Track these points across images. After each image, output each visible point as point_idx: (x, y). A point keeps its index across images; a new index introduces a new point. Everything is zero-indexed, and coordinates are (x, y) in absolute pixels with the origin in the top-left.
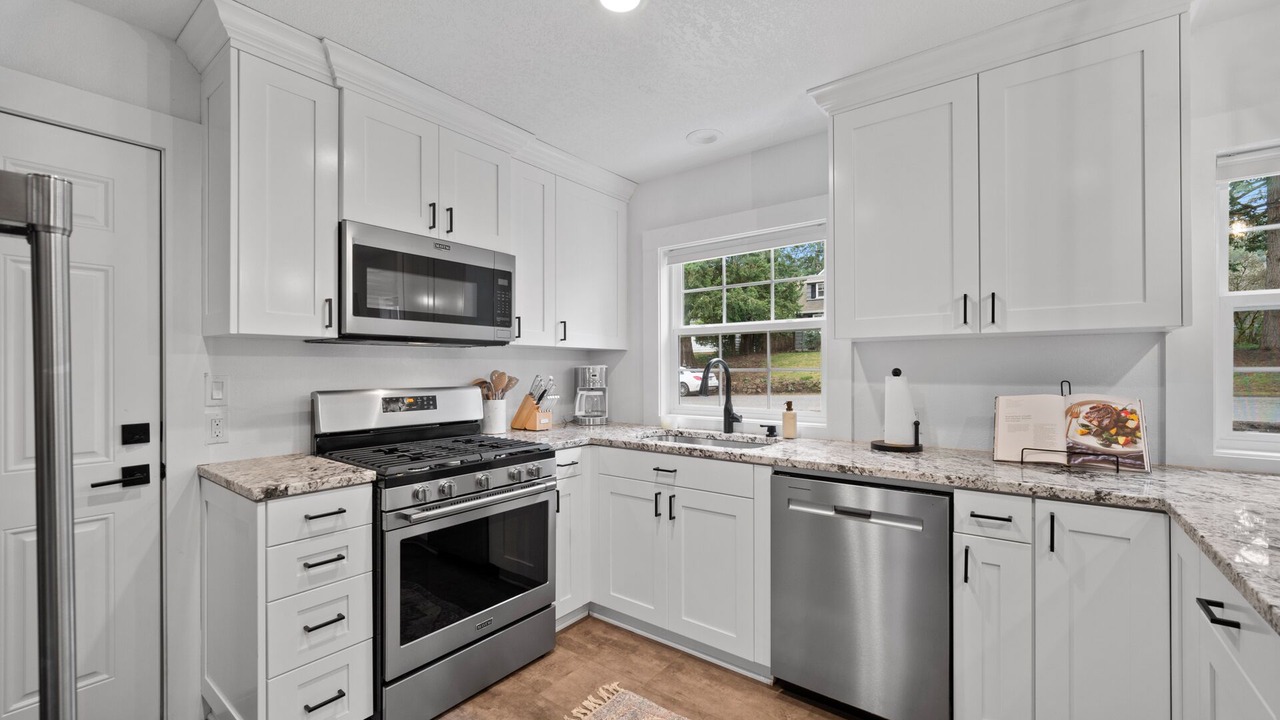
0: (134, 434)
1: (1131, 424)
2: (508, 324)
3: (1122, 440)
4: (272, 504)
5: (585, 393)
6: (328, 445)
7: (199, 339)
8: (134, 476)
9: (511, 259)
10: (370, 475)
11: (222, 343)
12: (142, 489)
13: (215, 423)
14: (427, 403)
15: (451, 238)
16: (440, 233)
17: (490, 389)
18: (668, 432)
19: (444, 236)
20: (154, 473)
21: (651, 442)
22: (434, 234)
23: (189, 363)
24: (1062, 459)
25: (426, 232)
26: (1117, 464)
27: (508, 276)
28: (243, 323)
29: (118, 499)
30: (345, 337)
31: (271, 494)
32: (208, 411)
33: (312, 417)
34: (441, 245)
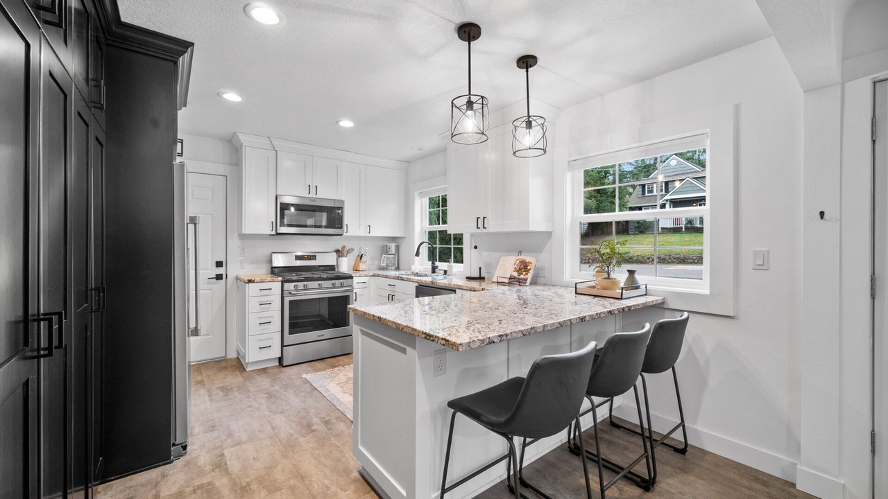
0: (219, 264)
1: (529, 268)
2: (341, 228)
3: (524, 273)
4: (250, 284)
5: (386, 256)
6: (274, 271)
7: (237, 235)
8: (219, 277)
9: (342, 202)
10: (280, 279)
11: (243, 237)
12: (221, 281)
13: (241, 262)
14: (313, 257)
15: (317, 196)
16: (313, 195)
17: (339, 253)
18: (413, 273)
19: (314, 196)
20: (224, 277)
21: (405, 277)
22: (310, 196)
23: (234, 243)
24: (507, 281)
25: (307, 195)
26: (519, 282)
27: (341, 208)
28: (247, 230)
29: (215, 284)
30: (278, 234)
31: (250, 281)
32: (239, 258)
33: (271, 261)
34: (314, 200)
